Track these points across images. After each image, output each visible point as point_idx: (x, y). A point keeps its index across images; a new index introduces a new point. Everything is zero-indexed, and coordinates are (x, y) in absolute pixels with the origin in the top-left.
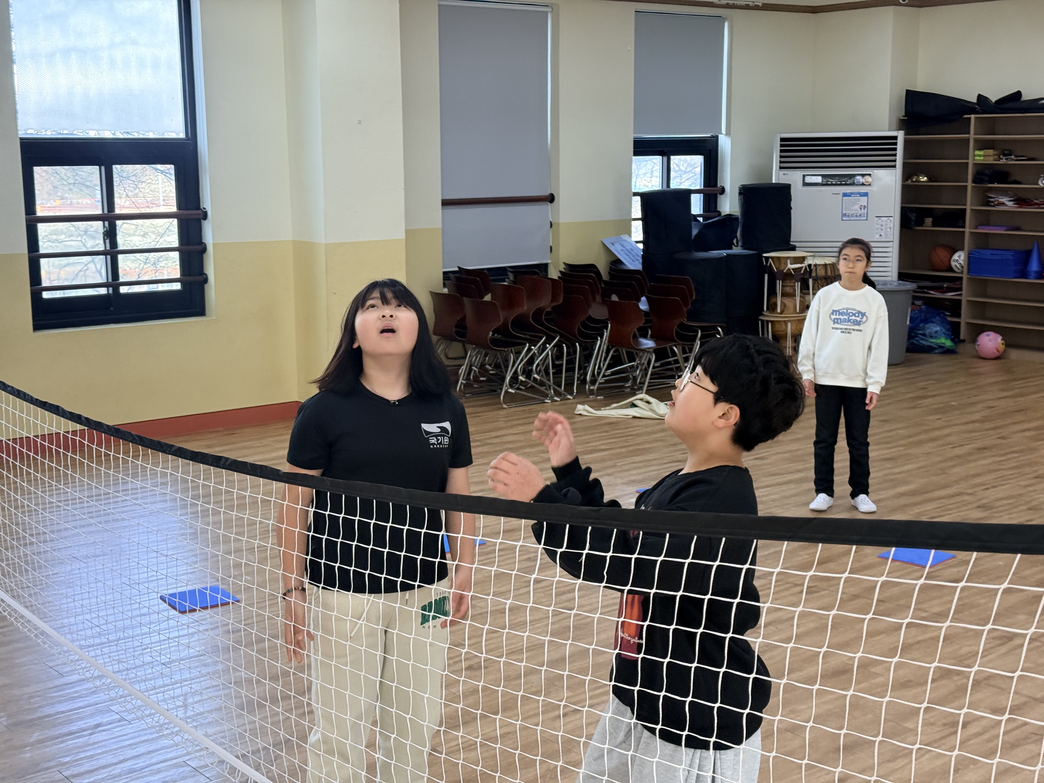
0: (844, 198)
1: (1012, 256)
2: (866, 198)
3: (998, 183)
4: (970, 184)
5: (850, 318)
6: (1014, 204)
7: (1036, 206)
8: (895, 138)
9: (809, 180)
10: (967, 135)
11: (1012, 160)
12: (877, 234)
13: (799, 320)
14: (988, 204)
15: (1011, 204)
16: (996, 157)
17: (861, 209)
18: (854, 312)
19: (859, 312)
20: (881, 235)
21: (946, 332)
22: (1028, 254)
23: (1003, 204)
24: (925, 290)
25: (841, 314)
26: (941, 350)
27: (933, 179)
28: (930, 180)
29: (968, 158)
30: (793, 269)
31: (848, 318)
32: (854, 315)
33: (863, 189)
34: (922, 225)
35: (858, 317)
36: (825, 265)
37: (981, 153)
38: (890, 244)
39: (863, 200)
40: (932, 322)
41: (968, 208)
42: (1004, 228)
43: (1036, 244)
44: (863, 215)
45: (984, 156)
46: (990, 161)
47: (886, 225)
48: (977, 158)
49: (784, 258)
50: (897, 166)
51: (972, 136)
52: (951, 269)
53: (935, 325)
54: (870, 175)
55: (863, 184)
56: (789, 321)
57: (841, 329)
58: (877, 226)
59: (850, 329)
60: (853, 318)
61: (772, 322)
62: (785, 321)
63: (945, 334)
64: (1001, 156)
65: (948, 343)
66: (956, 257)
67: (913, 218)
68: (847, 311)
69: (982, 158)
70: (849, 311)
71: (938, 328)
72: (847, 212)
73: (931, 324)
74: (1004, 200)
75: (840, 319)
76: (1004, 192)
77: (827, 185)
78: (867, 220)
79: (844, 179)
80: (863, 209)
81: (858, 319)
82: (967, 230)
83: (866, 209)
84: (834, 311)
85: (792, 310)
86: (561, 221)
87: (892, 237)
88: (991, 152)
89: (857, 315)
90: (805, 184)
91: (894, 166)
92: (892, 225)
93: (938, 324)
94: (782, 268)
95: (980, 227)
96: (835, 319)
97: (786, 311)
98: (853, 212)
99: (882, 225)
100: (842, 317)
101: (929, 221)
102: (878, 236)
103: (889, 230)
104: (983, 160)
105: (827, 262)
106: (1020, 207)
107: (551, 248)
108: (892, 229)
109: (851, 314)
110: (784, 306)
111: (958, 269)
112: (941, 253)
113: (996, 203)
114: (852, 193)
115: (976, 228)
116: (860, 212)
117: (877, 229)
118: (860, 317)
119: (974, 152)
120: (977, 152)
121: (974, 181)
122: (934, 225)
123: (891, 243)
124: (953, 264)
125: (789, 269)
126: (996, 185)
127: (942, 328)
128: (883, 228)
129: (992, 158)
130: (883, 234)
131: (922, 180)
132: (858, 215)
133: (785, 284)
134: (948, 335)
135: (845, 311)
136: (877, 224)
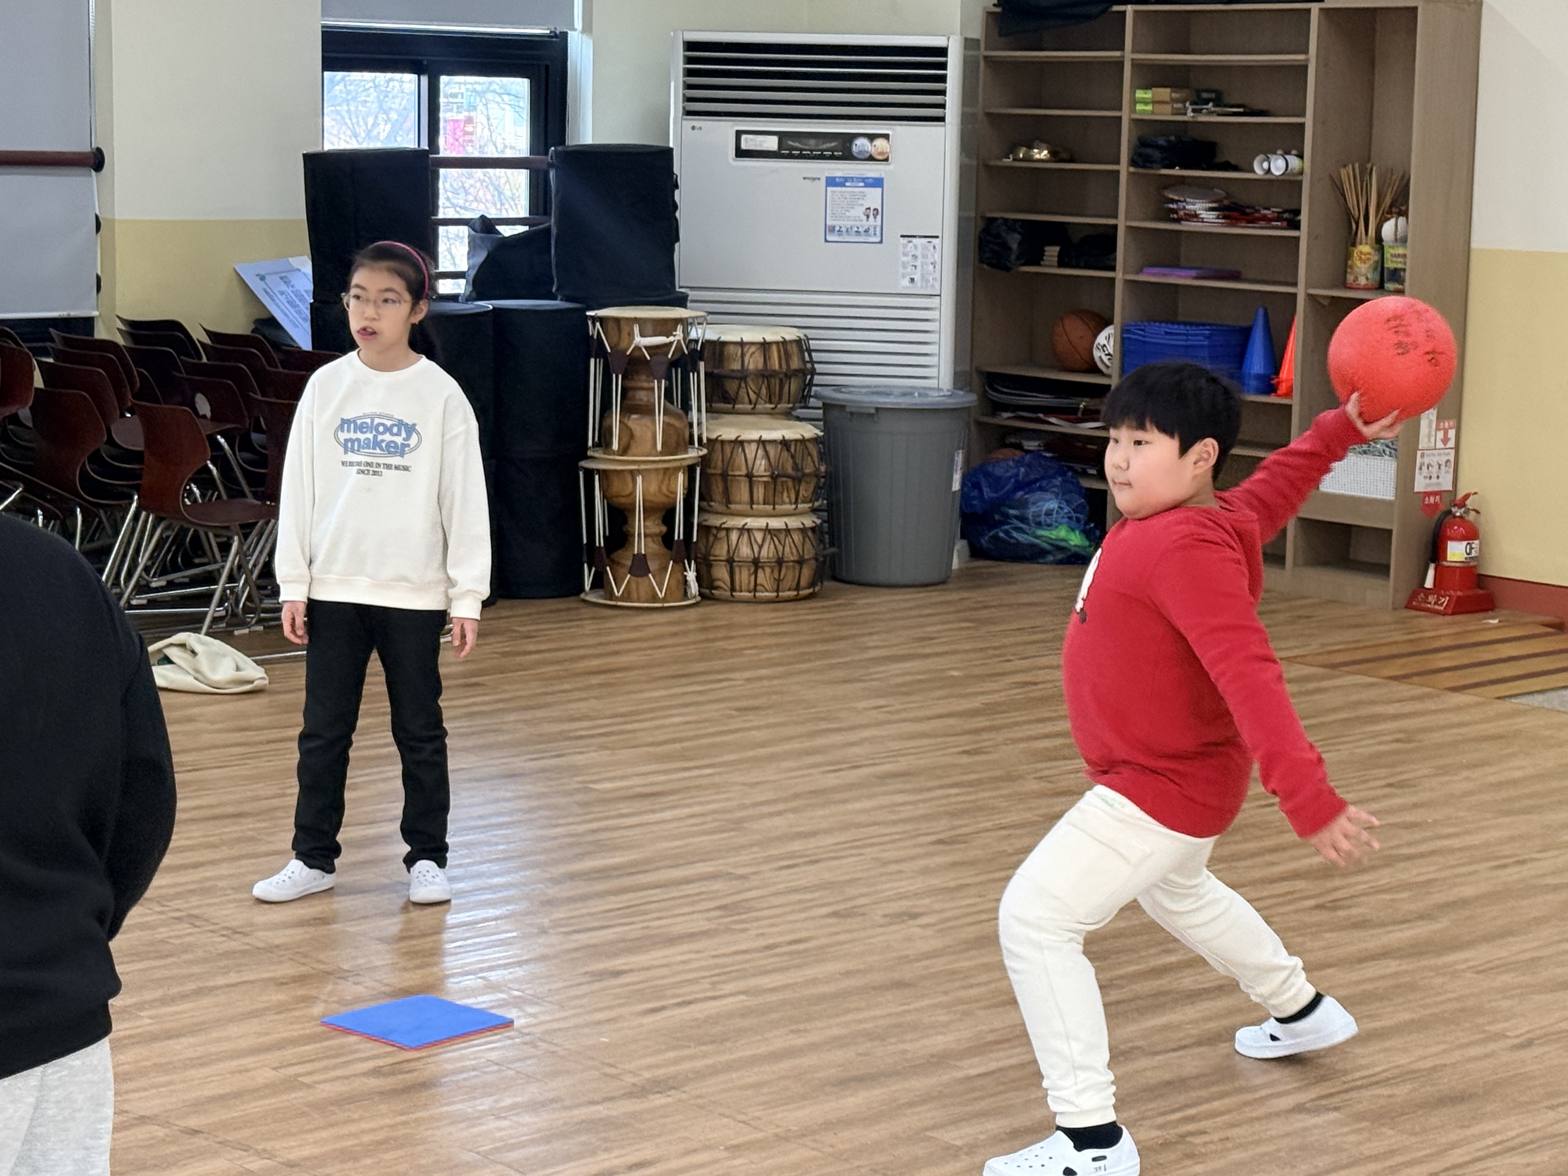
0: (829, 189)
1: (1209, 337)
2: (880, 190)
3: (1183, 167)
4: (1124, 168)
5: (380, 438)
6: (1218, 218)
7: (1262, 224)
8: (942, 52)
9: (748, 142)
10: (1117, 54)
11: (1210, 113)
12: (904, 276)
13: (666, 470)
14: (1167, 215)
15: (1210, 216)
16: (1180, 105)
17: (868, 217)
18: (389, 423)
19: (400, 424)
20: (912, 280)
21: (1074, 515)
22: (1246, 333)
23: (1194, 216)
24: (1041, 415)
25: (361, 428)
26: (1060, 556)
27: (1064, 155)
28: (1055, 156)
29: (1120, 108)
30: (646, 348)
31: (375, 437)
32: (388, 430)
33: (870, 170)
34: (1038, 264)
35: (398, 434)
36: (765, 346)
37: (1147, 95)
38: (934, 302)
39: (873, 197)
40: (1041, 489)
41: (1121, 223)
42: (1193, 273)
43: (1261, 312)
44: (871, 231)
45: (1154, 102)
46: (1165, 114)
47: (925, 256)
48: (1139, 107)
49: (628, 320)
50: (948, 119)
51: (1129, 55)
52: (1093, 369)
53: (1048, 496)
54: (886, 137)
55: (871, 158)
56: (639, 471)
57: (359, 464)
58: (904, 259)
59: (379, 465)
60: (387, 437)
61: (604, 474)
62: (631, 472)
63: (1070, 518)
64: (1188, 104)
65: (1076, 539)
66: (1101, 339)
67: (1015, 246)
68: (372, 422)
69: (1149, 108)
70: (377, 421)
71: (1053, 505)
72: (837, 223)
73: (1039, 494)
74: (1198, 206)
75: (358, 440)
76: (1202, 188)
77: (790, 156)
78: (881, 242)
79: (828, 145)
80: (871, 217)
81: (399, 440)
82: (1119, 275)
83: (879, 217)
84: (344, 421)
85: (649, 446)
86: (117, 217)
87: (937, 286)
88: (1164, 93)
89: (395, 430)
90: (741, 153)
91: (942, 119)
92: (937, 257)
93: (1057, 495)
94: (623, 345)
95: (1146, 270)
96: (346, 440)
97: (633, 449)
98: (849, 224)
99: (915, 257)
100: (362, 437)
101: (1052, 252)
102: (906, 282)
103: (931, 267)
104: (1153, 113)
105: (770, 338)
106: (1232, 225)
107: (99, 279)
108: (938, 266)
109: (381, 429)
110: (629, 437)
111: (1107, 367)
112: (1074, 329)
113: (1181, 213)
114: (846, 179)
115: (1140, 271)
116: (865, 224)
117: (904, 266)
118: (404, 435)
119: (1133, 93)
120: (1140, 94)
121: (1133, 162)
122: (1062, 263)
123: (938, 299)
124: (1097, 354)
125: (638, 348)
126: (1177, 172)
127: (1064, 505)
128: (918, 263)
129: (1168, 108)
130: (917, 278)
131: (1037, 156)
132: (861, 230)
133: (630, 384)
134: (1078, 520)
135: (368, 421)
136: (905, 255)
